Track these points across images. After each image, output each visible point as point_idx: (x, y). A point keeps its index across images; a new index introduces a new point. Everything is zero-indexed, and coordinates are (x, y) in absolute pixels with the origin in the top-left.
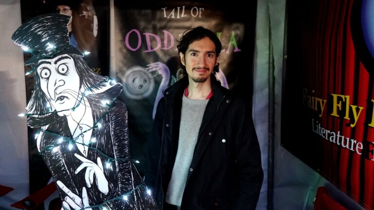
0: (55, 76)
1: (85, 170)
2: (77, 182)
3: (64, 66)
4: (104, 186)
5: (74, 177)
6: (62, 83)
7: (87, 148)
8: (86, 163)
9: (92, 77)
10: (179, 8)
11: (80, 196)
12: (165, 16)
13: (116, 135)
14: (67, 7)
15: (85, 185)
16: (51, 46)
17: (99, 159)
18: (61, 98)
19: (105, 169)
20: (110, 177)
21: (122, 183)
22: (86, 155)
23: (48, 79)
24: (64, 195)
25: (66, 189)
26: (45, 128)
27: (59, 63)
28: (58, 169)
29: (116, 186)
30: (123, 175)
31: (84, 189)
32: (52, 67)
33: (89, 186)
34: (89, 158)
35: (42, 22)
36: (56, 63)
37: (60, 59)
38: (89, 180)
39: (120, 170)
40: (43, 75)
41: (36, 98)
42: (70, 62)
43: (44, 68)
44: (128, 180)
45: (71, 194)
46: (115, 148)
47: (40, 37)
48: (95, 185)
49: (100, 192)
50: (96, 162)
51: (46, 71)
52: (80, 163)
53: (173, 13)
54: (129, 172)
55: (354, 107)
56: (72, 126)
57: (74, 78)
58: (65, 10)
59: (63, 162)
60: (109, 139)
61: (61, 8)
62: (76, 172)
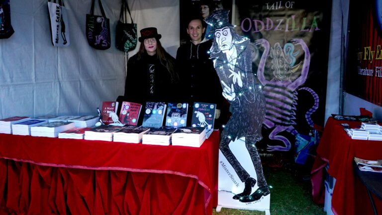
0: (222, 36)
1: (233, 76)
2: (230, 82)
3: (226, 32)
4: (241, 84)
5: (229, 79)
6: (224, 39)
7: (234, 67)
8: (233, 73)
9: (237, 36)
10: (277, 3)
11: (231, 88)
12: (268, 8)
14: (206, 6)
15: (233, 83)
16: (221, 23)
17: (239, 72)
18: (224, 45)
19: (241, 76)
20: (244, 80)
21: (249, 83)
22: (233, 70)
23: (219, 37)
24: (224, 87)
25: (225, 84)
26: (217, 58)
27: (224, 30)
28: (222, 75)
29: (246, 84)
30: (249, 79)
31: (232, 85)
32: (221, 32)
33: (234, 83)
34: (235, 71)
35: (217, 13)
36: (222, 30)
38: (234, 81)
39: (248, 77)
40: (217, 36)
41: (214, 45)
42: (228, 30)
44: (251, 82)
45: (227, 86)
46: (246, 67)
47: (217, 20)
48: (237, 84)
49: (239, 86)
50: (237, 73)
51: (218, 34)
52: (231, 73)
53: (273, 6)
54: (252, 78)
56: (228, 57)
57: (230, 36)
58: (205, 7)
59: (224, 72)
60: (243, 63)
61: (203, 7)
62: (229, 77)
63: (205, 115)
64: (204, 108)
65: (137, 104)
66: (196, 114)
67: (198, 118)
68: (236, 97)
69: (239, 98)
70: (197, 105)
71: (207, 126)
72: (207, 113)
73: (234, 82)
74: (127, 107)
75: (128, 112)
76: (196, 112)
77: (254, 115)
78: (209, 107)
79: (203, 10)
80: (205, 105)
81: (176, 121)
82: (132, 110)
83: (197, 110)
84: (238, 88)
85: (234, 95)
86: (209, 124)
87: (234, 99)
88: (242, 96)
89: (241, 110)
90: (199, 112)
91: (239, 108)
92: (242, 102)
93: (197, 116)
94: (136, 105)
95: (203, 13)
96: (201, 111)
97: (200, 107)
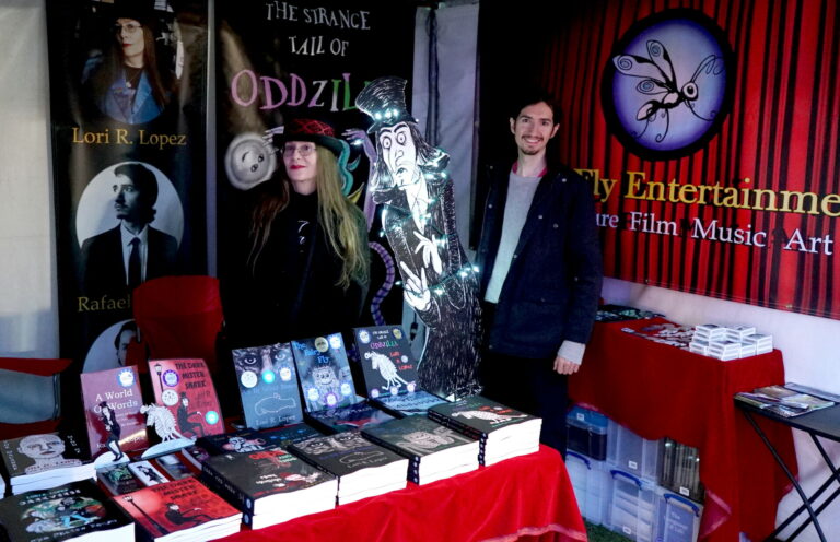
0: (395, 146)
1: (422, 248)
2: (417, 263)
3: (401, 135)
5: (415, 256)
6: (401, 154)
7: (424, 226)
8: (424, 241)
9: (425, 147)
10: (313, 39)
11: (420, 277)
12: (294, 50)
13: (446, 210)
15: (423, 265)
17: (433, 236)
18: (401, 171)
19: (438, 247)
20: (444, 256)
21: (453, 262)
22: (423, 233)
23: (389, 149)
24: (407, 277)
25: (408, 271)
26: (389, 203)
27: (398, 131)
28: (401, 248)
29: (447, 265)
30: (453, 253)
31: (423, 269)
32: (392, 135)
33: (427, 266)
34: (425, 236)
35: (382, 85)
36: (395, 131)
37: (398, 128)
39: (451, 248)
40: (385, 145)
42: (407, 130)
43: (386, 137)
44: (456, 258)
45: (412, 276)
46: (445, 224)
47: (380, 102)
48: (431, 265)
49: (435, 272)
50: (430, 239)
51: (387, 140)
52: (418, 241)
53: (305, 46)
55: (605, 182)
56: (411, 200)
57: (410, 147)
59: (404, 241)
60: (440, 215)
61: (124, 22)
62: (416, 252)
63: (393, 360)
64: (382, 341)
65: (192, 361)
66: (370, 360)
67: (378, 371)
68: (431, 300)
69: (438, 300)
70: (364, 336)
71: (404, 387)
72: (396, 354)
73: (426, 262)
74: (172, 379)
75: (182, 395)
76: (367, 355)
77: (466, 337)
78: (391, 337)
79: (124, 33)
80: (383, 333)
81: (330, 391)
82: (189, 386)
83: (368, 348)
84: (434, 278)
85: (427, 295)
86: (409, 381)
87: (429, 306)
88: (444, 296)
89: (443, 332)
90: (374, 354)
91: (439, 327)
92: (443, 310)
93: (375, 367)
94: (194, 366)
95: (126, 41)
96: (380, 351)
97: (374, 339)
